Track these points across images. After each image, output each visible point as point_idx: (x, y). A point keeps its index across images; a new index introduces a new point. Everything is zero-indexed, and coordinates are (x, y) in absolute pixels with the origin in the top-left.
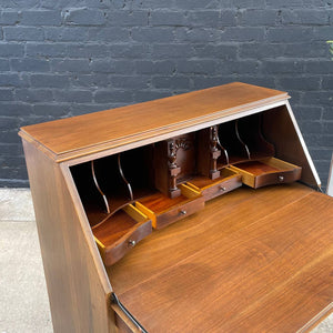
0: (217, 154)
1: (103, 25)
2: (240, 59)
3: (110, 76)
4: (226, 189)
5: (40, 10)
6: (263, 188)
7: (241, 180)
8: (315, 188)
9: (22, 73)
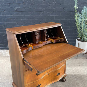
0: (46, 35)
1: (24, 11)
2: (55, 19)
3: (25, 23)
4: (48, 43)
5: (10, 8)
6: (56, 43)
7: (51, 41)
8: (67, 43)
9: (5, 22)
